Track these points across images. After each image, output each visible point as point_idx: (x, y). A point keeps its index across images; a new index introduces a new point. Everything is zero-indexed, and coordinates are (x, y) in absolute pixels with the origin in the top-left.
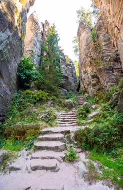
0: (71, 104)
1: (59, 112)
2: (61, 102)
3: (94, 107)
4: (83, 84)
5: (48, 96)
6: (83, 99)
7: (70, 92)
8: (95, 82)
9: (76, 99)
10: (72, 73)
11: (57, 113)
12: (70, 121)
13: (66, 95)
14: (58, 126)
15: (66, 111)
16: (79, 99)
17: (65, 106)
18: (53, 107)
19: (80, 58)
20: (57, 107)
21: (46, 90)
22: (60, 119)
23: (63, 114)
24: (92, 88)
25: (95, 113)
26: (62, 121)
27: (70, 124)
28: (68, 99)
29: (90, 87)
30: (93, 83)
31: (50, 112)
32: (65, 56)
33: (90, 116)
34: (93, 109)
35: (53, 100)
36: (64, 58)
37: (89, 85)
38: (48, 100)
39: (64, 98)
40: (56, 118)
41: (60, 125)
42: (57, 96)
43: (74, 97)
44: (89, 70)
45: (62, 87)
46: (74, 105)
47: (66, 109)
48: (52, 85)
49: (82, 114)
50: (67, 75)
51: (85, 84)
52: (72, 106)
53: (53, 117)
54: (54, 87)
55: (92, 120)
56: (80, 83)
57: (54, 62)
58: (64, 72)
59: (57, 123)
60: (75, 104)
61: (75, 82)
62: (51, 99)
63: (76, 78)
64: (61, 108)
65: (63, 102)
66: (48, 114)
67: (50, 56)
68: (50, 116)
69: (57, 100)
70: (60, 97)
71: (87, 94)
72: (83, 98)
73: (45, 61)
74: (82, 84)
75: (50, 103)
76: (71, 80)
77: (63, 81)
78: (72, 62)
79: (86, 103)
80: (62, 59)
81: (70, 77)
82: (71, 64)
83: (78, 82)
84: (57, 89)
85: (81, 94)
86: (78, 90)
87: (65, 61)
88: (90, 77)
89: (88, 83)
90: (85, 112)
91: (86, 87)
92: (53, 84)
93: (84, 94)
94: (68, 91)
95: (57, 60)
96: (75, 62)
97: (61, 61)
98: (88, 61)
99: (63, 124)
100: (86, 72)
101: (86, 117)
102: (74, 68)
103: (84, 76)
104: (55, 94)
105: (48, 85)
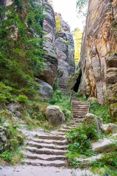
0: (58, 115)
1: (29, 130)
2: (37, 109)
3: (105, 127)
4: (88, 77)
5: (11, 92)
6: (83, 106)
7: (58, 91)
8: (113, 74)
9: (69, 104)
10: (66, 52)
11: (25, 132)
12: (52, 153)
13: (50, 95)
14: (23, 164)
15: (46, 128)
16: (74, 105)
17: (46, 117)
18: (20, 117)
19: (88, 21)
20: (28, 117)
21: (7, 81)
22: (31, 145)
23: (39, 134)
24: (105, 87)
25: (105, 142)
26: (34, 151)
27: (50, 159)
28: (53, 103)
29: (100, 83)
30: (109, 75)
31: (11, 129)
32: (53, 15)
33: (95, 146)
34: (103, 132)
35: (22, 102)
36: (51, 18)
37: (98, 80)
38: (9, 102)
39: (45, 101)
40: (21, 144)
41: (28, 161)
42: (30, 95)
43: (67, 100)
44: (104, 49)
45: (43, 78)
46: (64, 118)
47: (46, 123)
48: (20, 72)
49: (79, 141)
50: (54, 55)
51: (91, 78)
52: (61, 119)
53: (15, 139)
54: (25, 76)
55: (100, 156)
56: (80, 75)
57: (30, 22)
58: (49, 48)
59: (22, 156)
60: (67, 116)
61: (71, 71)
62: (17, 99)
63: (72, 64)
64: (36, 121)
65: (42, 109)
66: (6, 133)
67: (20, 9)
68: (8, 138)
69: (30, 103)
70: (37, 97)
71: (93, 99)
72: (83, 104)
73: (9, 18)
74: (84, 76)
75: (12, 107)
76: (62, 66)
77: (45, 66)
78: (67, 29)
79: (88, 114)
80: (48, 19)
81: (60, 61)
82: (66, 33)
83: (77, 72)
84: (31, 80)
85: (81, 96)
86: (76, 88)
87: (52, 23)
88: (103, 62)
89: (97, 75)
90: (85, 136)
91: (93, 83)
92: (25, 70)
93: (87, 96)
94: (55, 88)
95: (36, 18)
96: (76, 30)
97: (45, 23)
98: (104, 29)
99: (36, 158)
100: (96, 53)
101: (86, 147)
102: (72, 43)
103: (89, 60)
104: (26, 90)
105: (13, 72)
